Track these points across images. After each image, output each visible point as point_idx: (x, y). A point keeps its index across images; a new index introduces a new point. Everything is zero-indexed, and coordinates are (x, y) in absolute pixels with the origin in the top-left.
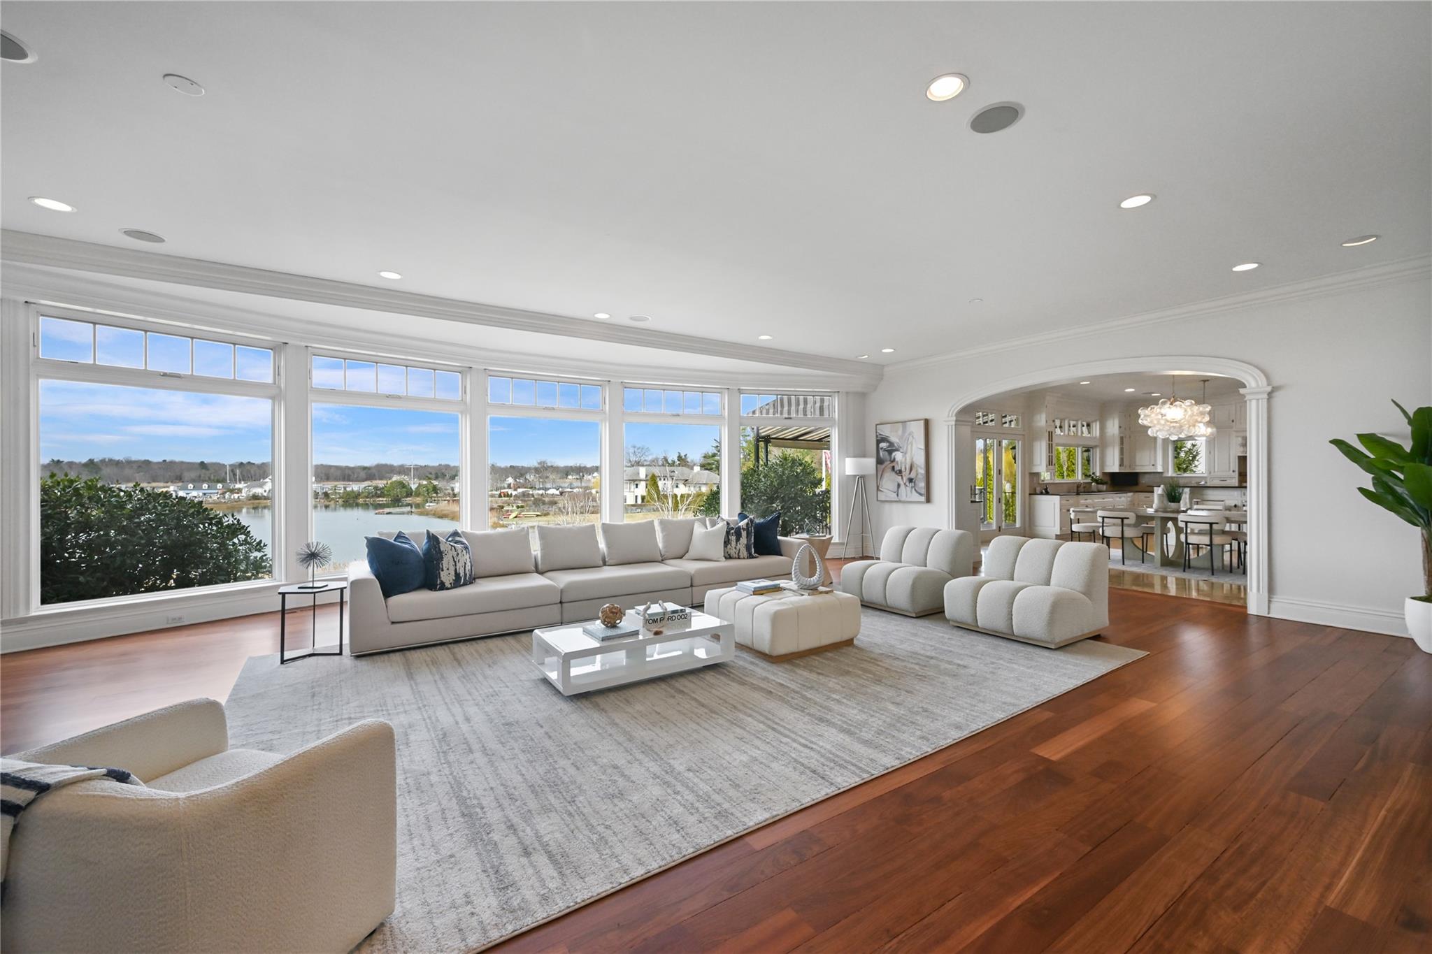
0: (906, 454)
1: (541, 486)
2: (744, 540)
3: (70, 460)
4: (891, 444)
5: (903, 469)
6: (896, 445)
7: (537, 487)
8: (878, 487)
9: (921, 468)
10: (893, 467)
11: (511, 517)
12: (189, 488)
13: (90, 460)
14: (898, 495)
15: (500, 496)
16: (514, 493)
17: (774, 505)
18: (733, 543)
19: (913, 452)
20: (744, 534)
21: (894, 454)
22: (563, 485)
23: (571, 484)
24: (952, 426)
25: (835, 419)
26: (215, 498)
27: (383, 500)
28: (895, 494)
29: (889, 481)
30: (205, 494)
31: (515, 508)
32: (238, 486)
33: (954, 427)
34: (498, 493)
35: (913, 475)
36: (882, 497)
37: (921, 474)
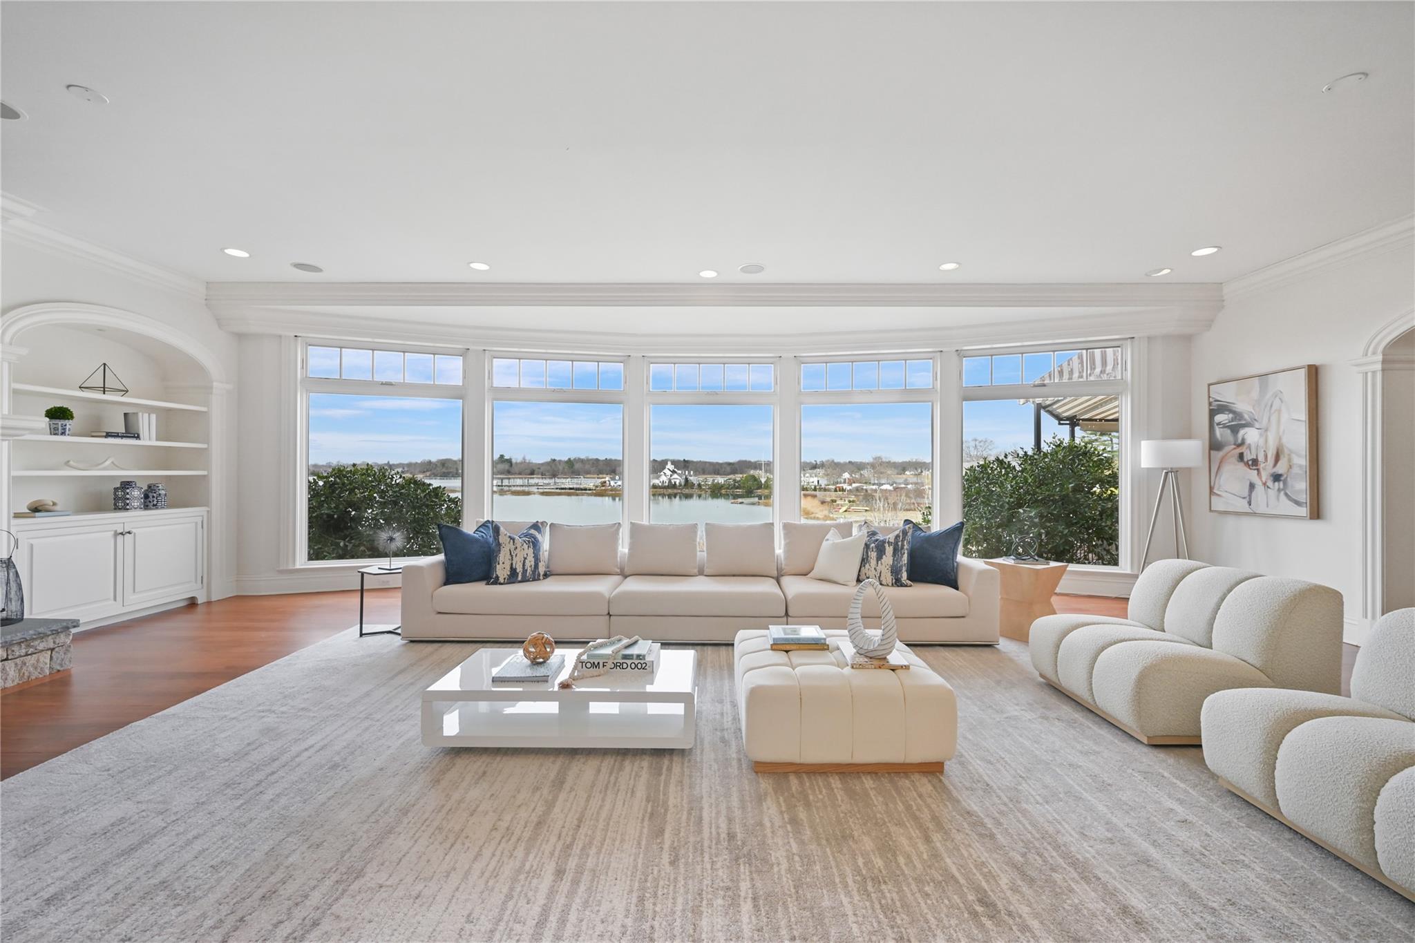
0: (1266, 430)
1: (876, 482)
2: (888, 559)
4: (1237, 415)
5: (1261, 458)
6: (1246, 416)
7: (872, 482)
8: (1211, 488)
9: (1299, 456)
10: (1241, 456)
11: (841, 511)
14: (1250, 503)
15: (836, 490)
16: (849, 488)
17: (1021, 511)
18: (873, 562)
19: (1282, 428)
20: (889, 550)
21: (1242, 432)
22: (898, 481)
23: (906, 480)
24: (1374, 373)
25: (1126, 382)
27: (739, 491)
28: (1245, 502)
29: (1233, 478)
31: (847, 502)
33: (1379, 376)
34: (834, 487)
35: (1281, 468)
36: (1218, 504)
37: (1300, 466)
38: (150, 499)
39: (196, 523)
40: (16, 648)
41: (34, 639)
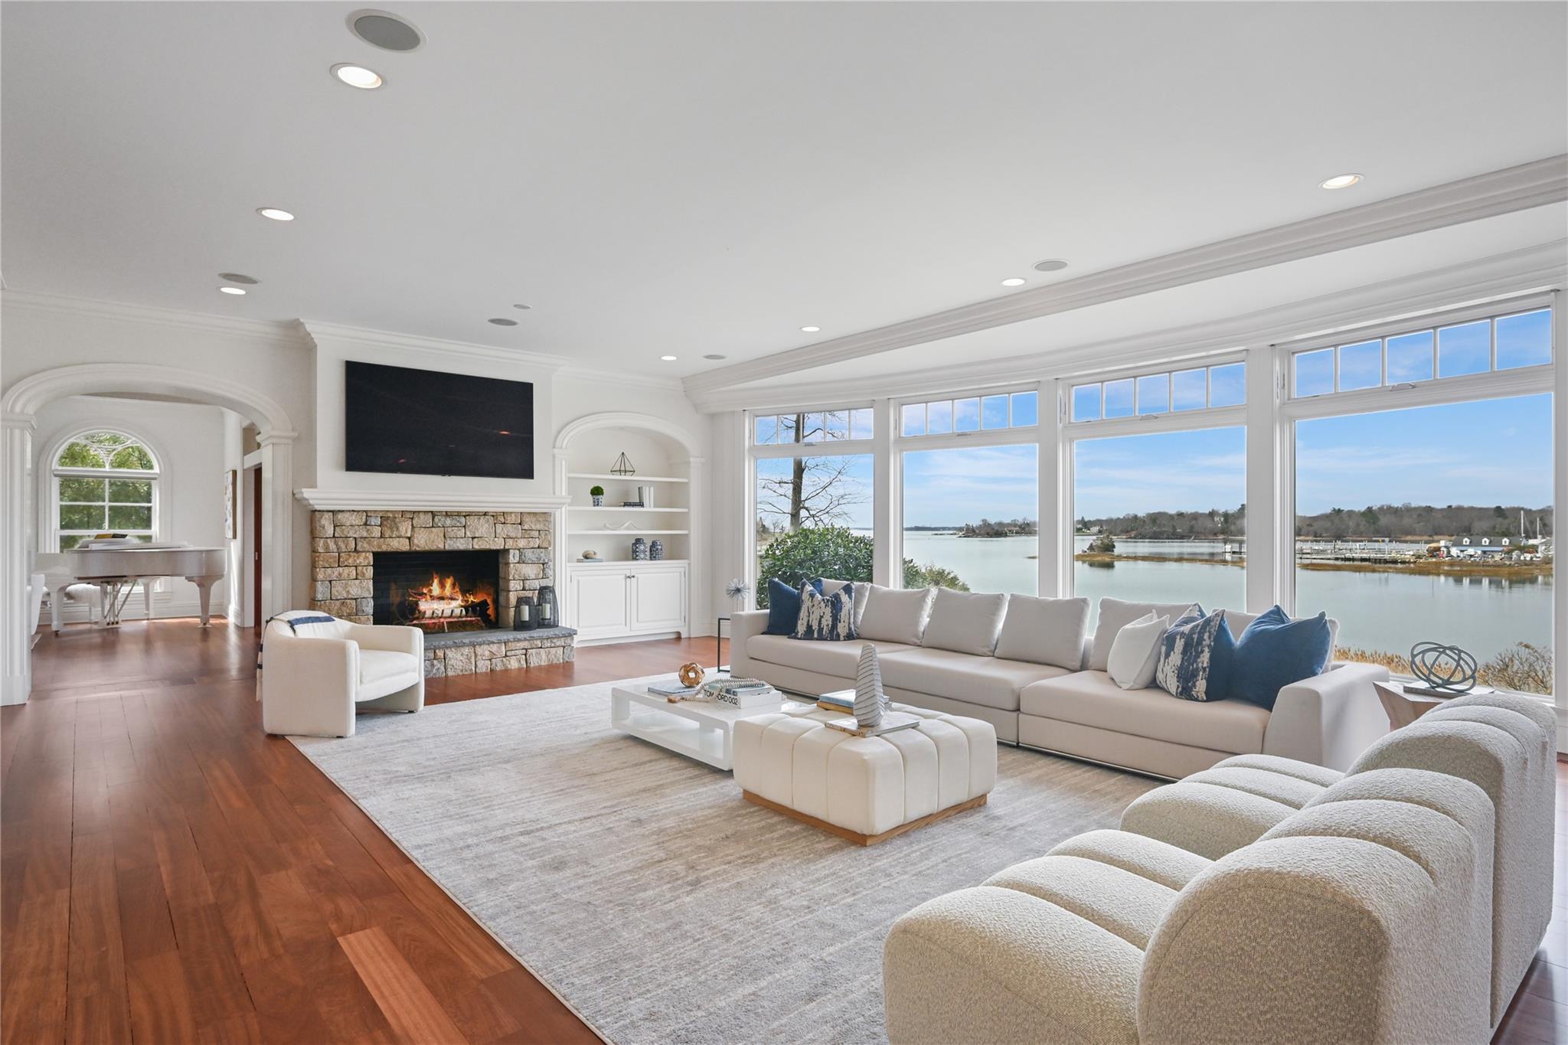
3: (1350, 509)
12: (1464, 543)
13: (1369, 508)
26: (1497, 557)
32: (1531, 542)
38: (654, 553)
39: (681, 573)
40: (545, 641)
41: (554, 638)
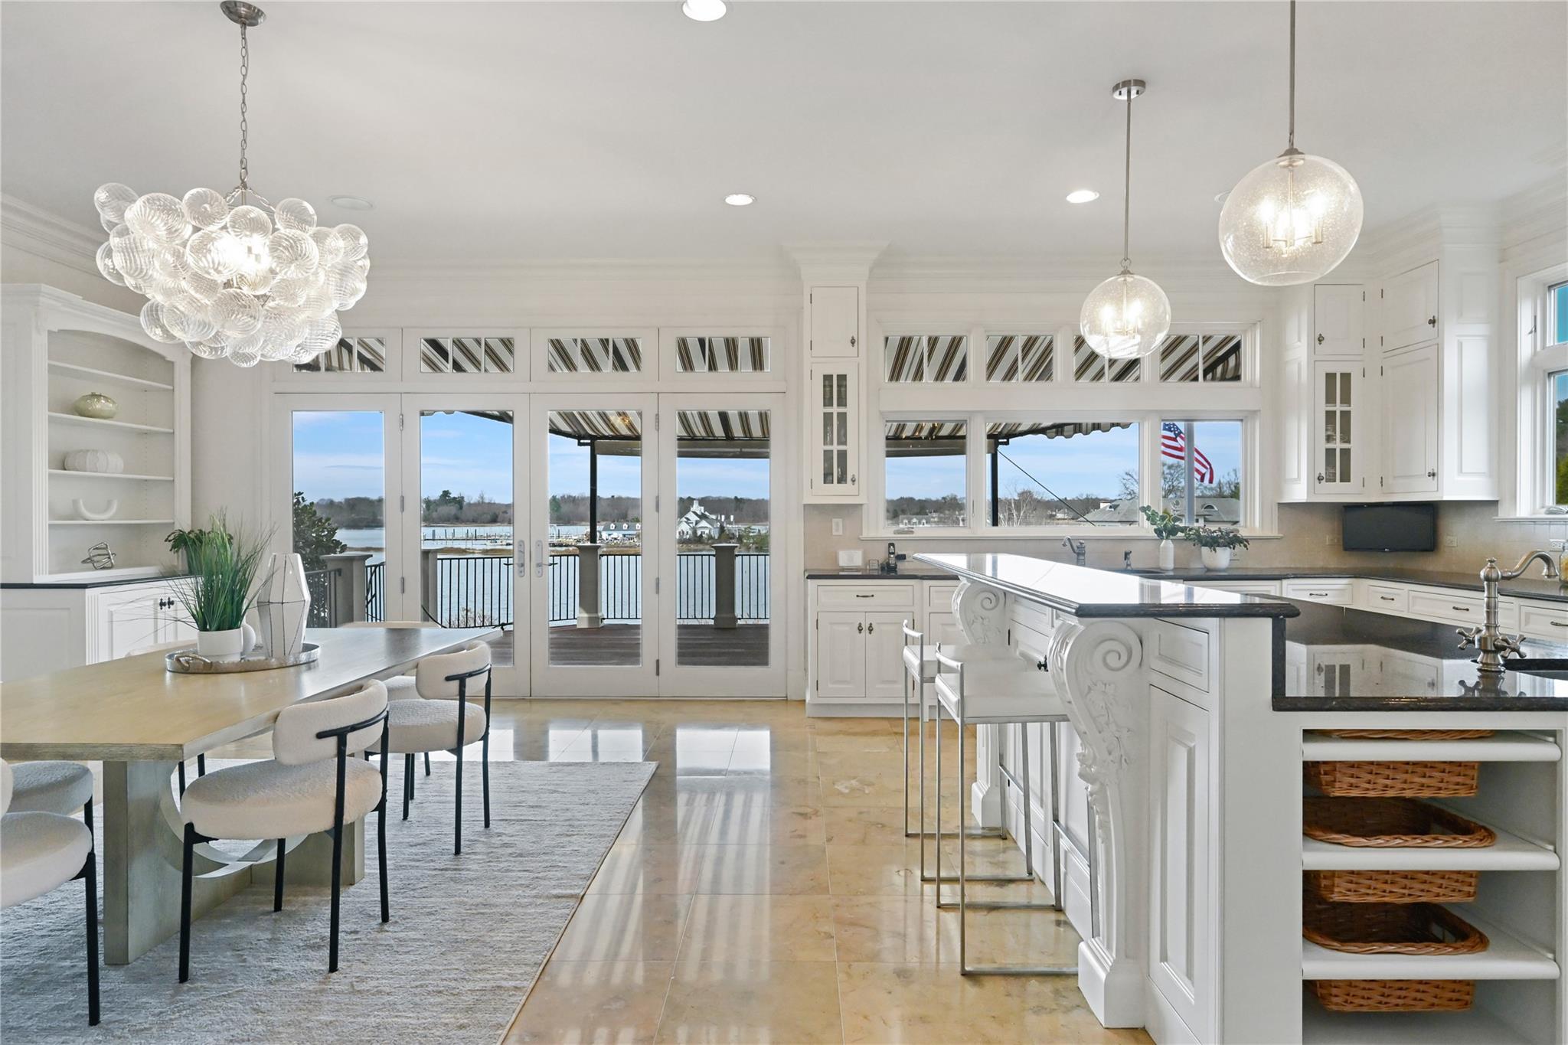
30: (624, 535)
